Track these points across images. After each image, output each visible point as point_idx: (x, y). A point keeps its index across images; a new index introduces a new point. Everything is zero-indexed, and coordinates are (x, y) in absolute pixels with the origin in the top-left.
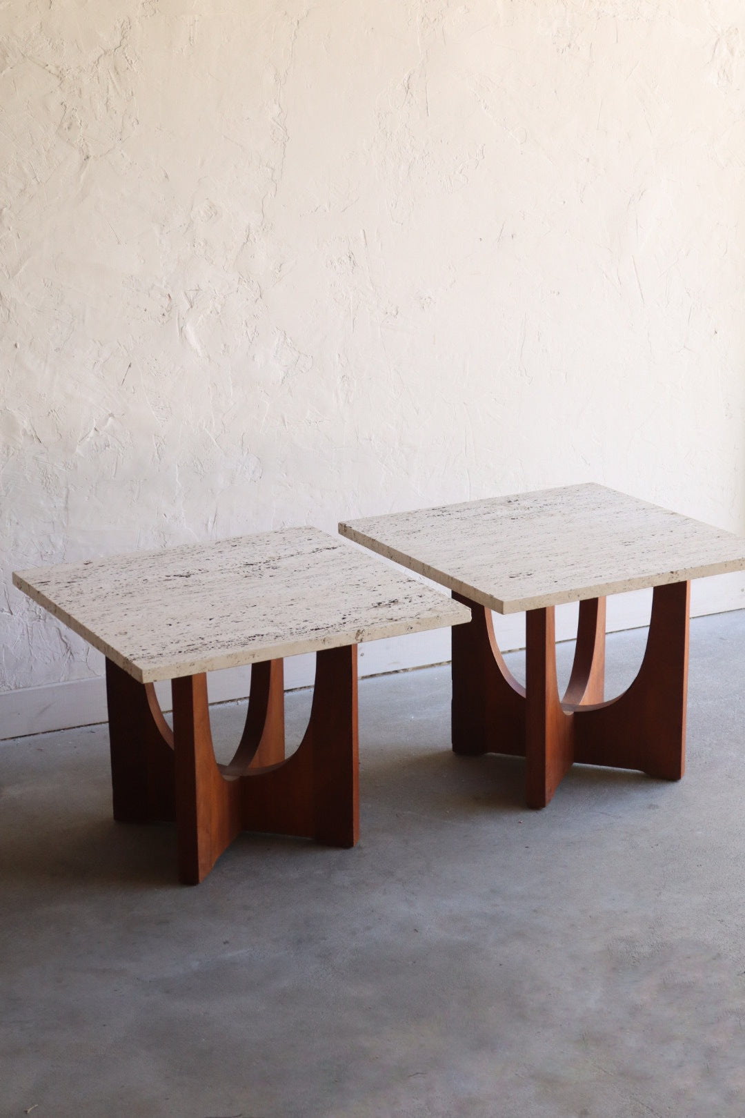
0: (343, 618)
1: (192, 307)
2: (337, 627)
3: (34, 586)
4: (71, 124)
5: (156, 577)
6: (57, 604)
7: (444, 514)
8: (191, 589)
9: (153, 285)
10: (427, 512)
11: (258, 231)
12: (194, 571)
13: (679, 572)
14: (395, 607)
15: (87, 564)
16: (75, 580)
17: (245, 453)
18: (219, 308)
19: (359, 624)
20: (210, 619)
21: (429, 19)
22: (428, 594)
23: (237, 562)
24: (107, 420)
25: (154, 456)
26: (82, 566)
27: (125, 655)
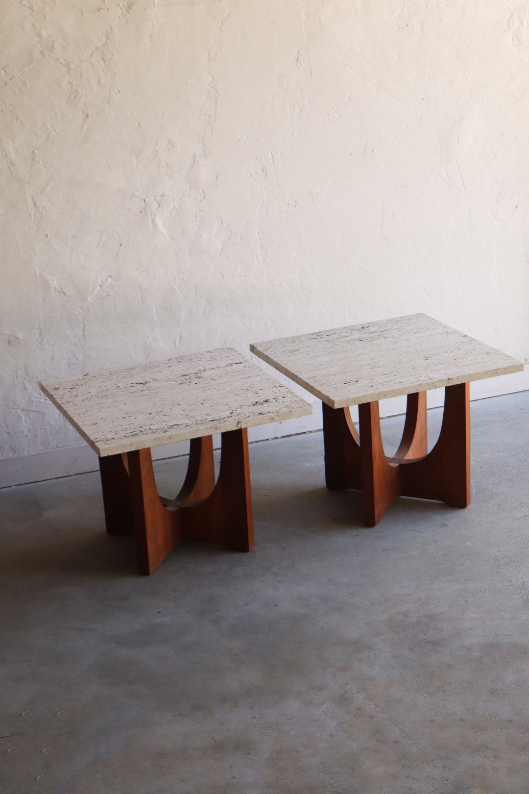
0: (231, 413)
1: (159, 206)
2: (226, 419)
3: (50, 391)
4: (76, 95)
5: (125, 384)
6: (60, 403)
7: (318, 337)
8: (144, 393)
9: (134, 194)
10: (307, 336)
11: (201, 156)
12: (149, 380)
13: (453, 379)
14: (266, 405)
15: (85, 375)
16: (76, 387)
17: (198, 298)
18: (177, 206)
19: (240, 417)
20: (150, 414)
21: (310, 14)
22: (290, 395)
23: (178, 373)
24: (107, 280)
25: (139, 301)
26: (81, 377)
27: (92, 439)
